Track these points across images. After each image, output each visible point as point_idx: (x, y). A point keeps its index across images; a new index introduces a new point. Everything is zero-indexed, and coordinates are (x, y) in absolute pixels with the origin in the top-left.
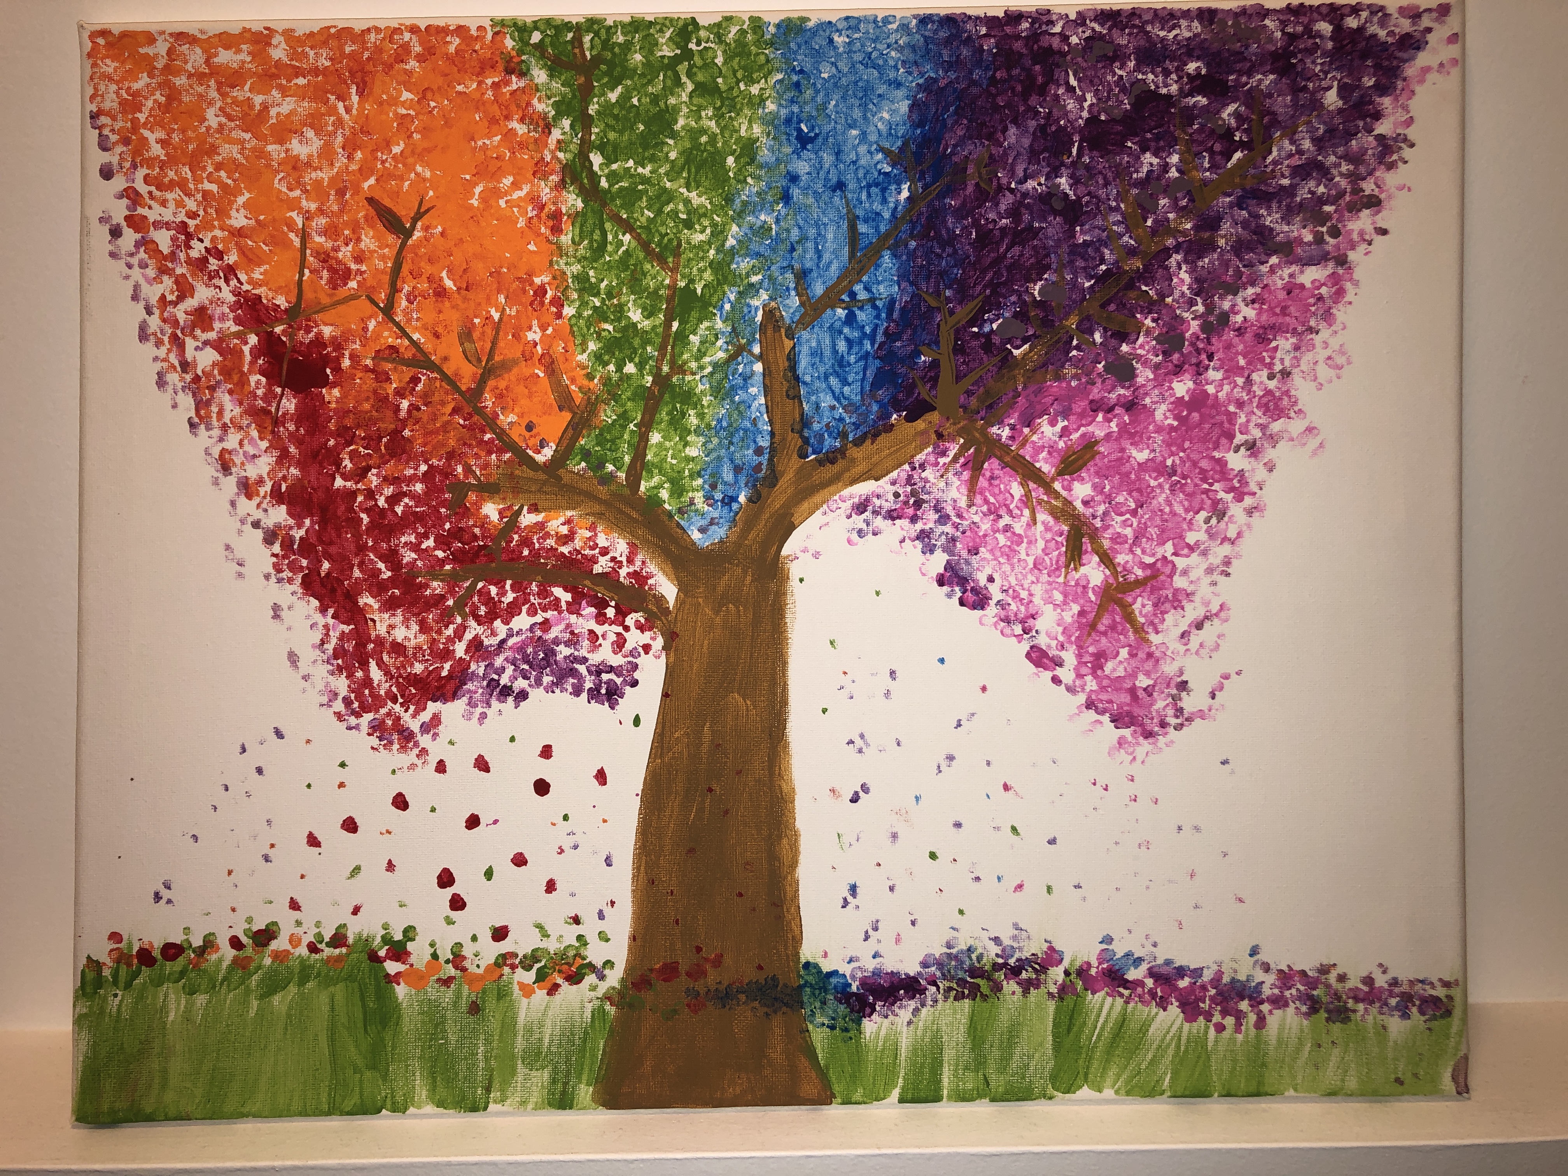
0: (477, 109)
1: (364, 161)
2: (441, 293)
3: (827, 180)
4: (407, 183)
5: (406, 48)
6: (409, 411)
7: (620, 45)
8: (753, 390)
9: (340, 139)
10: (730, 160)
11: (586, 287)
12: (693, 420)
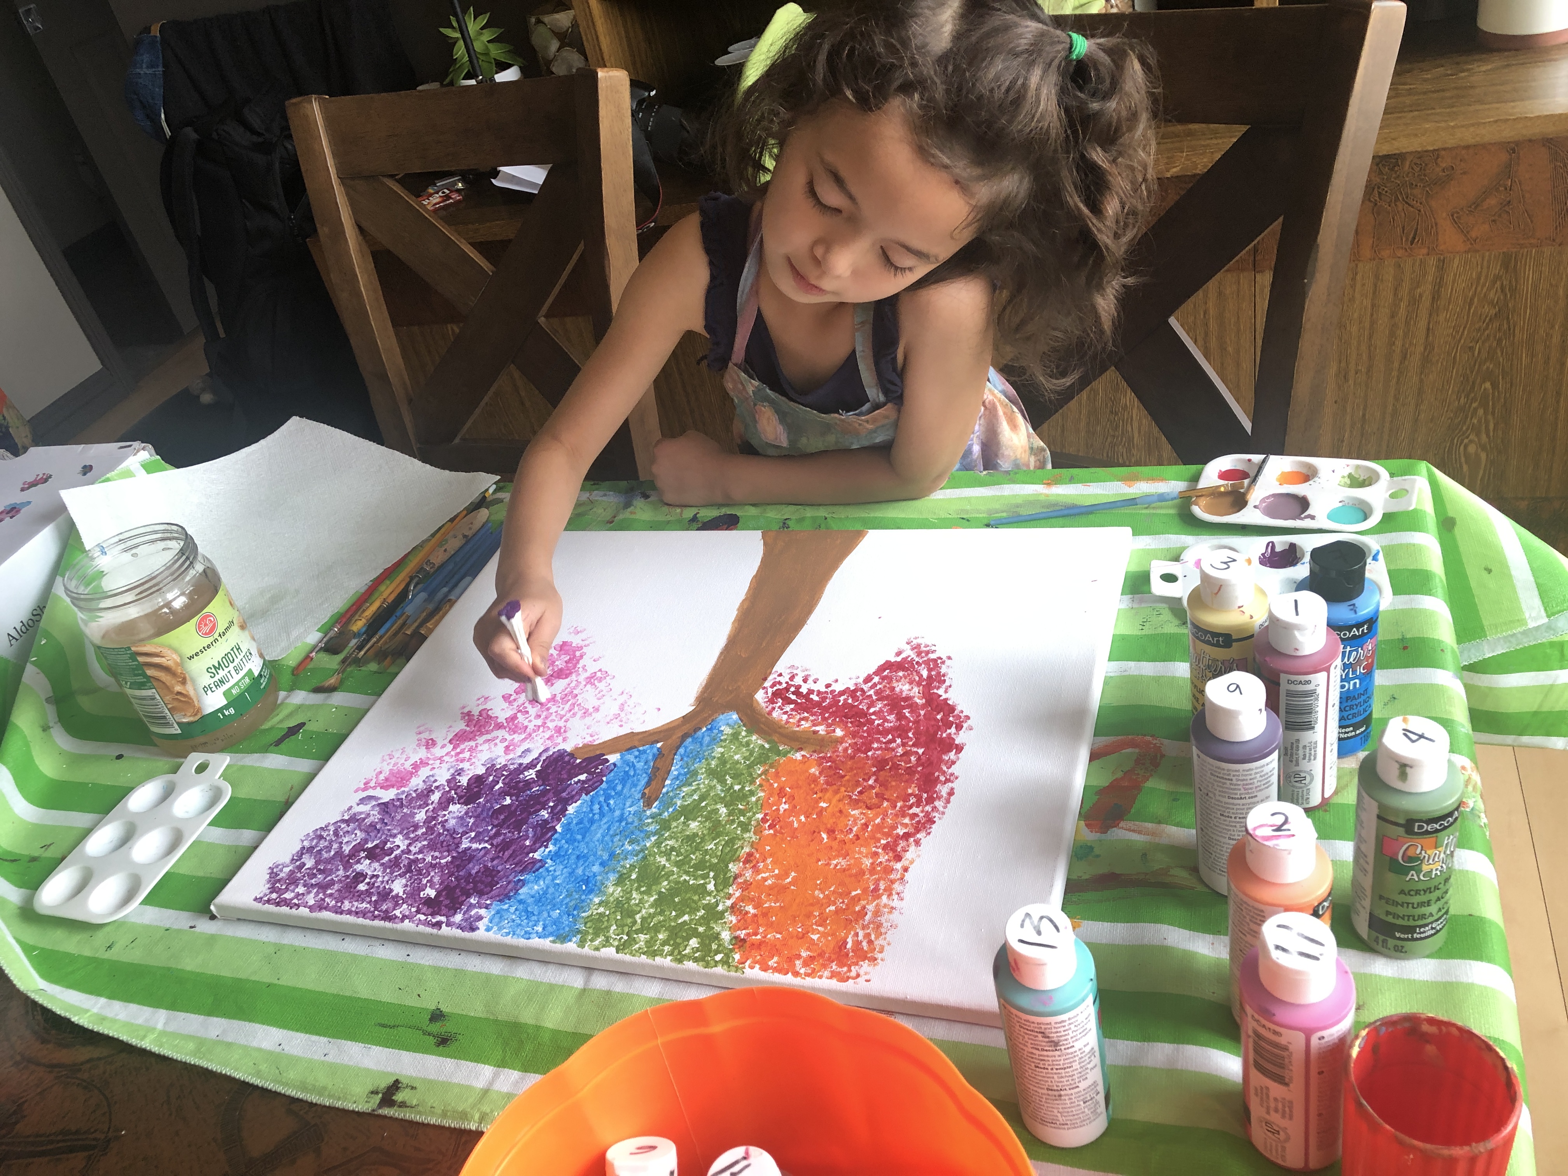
0: (772, 923)
1: (854, 905)
2: (831, 832)
3: (585, 862)
4: (832, 889)
5: (805, 964)
6: (869, 779)
7: (669, 945)
8: (676, 773)
9: (867, 918)
10: (634, 876)
11: (745, 827)
12: (713, 763)
